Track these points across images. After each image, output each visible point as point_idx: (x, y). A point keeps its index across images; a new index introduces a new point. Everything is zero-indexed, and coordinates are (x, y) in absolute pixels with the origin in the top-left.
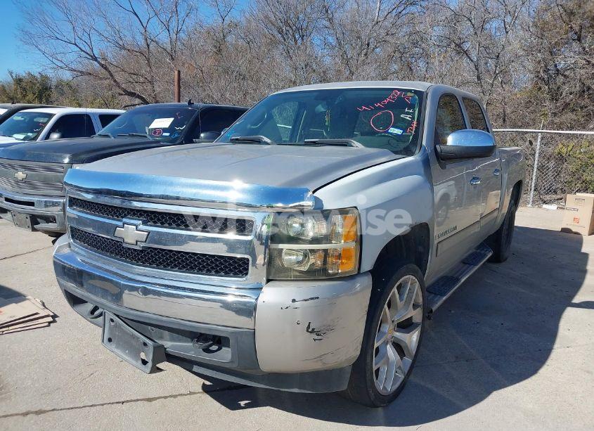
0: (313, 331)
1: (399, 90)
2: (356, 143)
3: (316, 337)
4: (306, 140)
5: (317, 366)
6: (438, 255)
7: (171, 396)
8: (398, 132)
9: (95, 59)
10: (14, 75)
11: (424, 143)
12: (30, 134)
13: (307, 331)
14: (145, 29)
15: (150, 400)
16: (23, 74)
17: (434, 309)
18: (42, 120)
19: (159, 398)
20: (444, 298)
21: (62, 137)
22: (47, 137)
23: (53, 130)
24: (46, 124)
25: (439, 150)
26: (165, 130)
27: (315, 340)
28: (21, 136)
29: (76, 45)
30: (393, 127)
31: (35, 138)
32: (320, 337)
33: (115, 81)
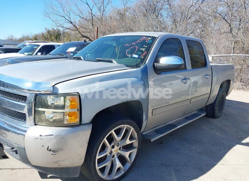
0: (50, 150)
1: (145, 36)
2: (114, 61)
3: (53, 153)
4: (97, 59)
5: (56, 166)
6: (153, 115)
7: (22, 169)
8: (136, 56)
9: (71, 23)
10: (47, 30)
11: (147, 62)
12: (30, 53)
13: (47, 150)
14: (91, 10)
15: (13, 169)
16: (50, 29)
17: (152, 140)
18: (35, 47)
19: (17, 169)
20: (162, 135)
21: (42, 54)
22: (36, 54)
23: (39, 51)
24: (36, 49)
25: (156, 65)
26: (72, 52)
27: (52, 154)
28: (27, 54)
29: (64, 17)
30: (135, 54)
31: (32, 55)
32: (54, 153)
33: (79, 32)
